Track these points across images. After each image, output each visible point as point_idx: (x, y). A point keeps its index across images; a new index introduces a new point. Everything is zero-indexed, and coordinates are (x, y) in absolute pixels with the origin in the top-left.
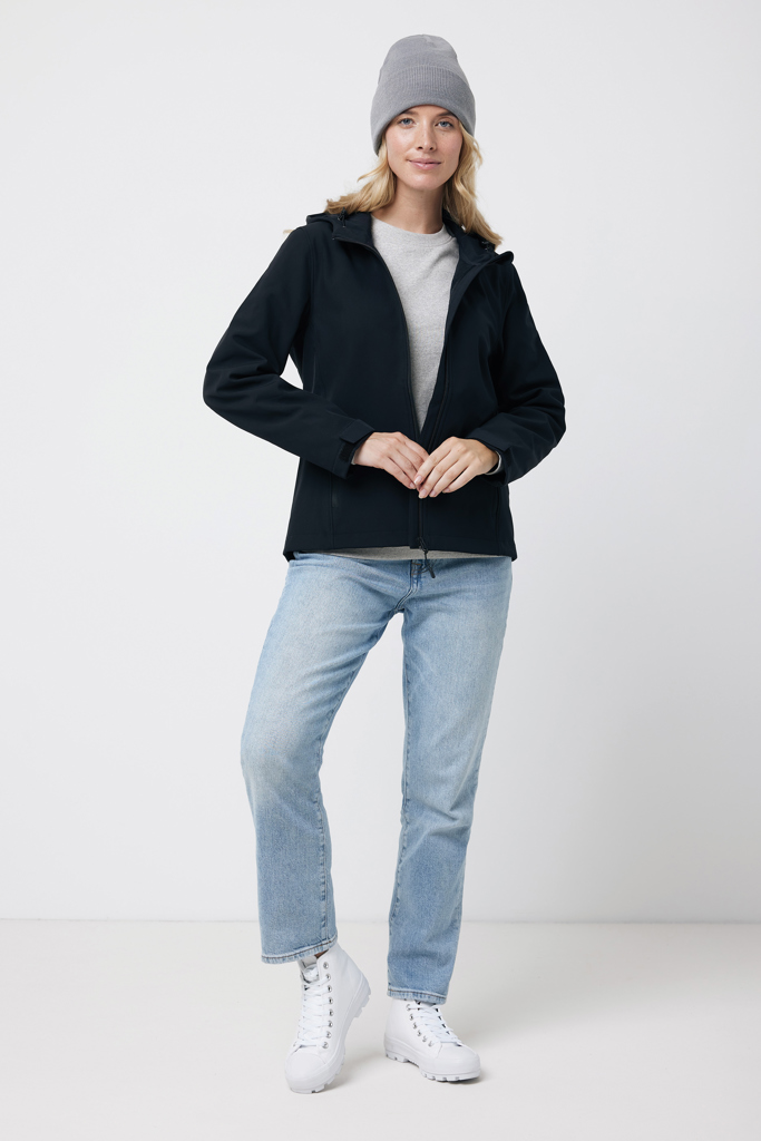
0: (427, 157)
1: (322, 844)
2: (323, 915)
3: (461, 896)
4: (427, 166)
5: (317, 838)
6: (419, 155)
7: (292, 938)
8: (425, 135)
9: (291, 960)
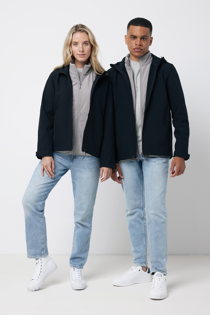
0: (82, 53)
1: (42, 229)
2: (43, 248)
3: (89, 243)
4: (82, 56)
5: (41, 227)
6: (80, 53)
7: (34, 253)
8: (81, 48)
9: (33, 258)
